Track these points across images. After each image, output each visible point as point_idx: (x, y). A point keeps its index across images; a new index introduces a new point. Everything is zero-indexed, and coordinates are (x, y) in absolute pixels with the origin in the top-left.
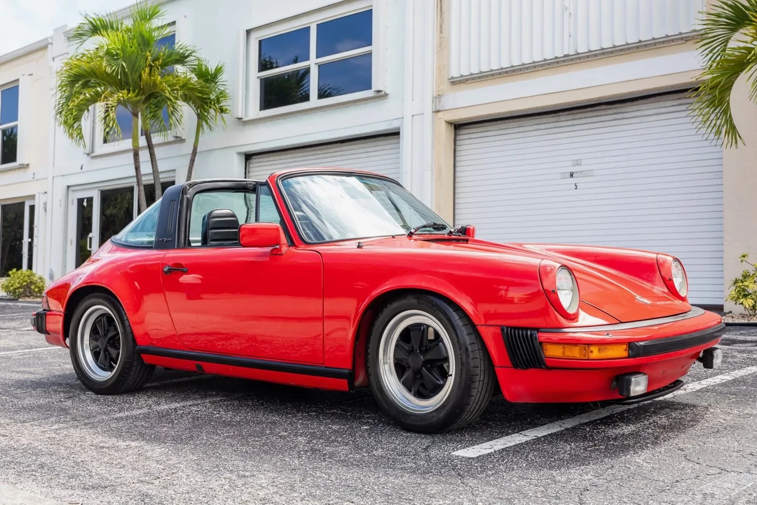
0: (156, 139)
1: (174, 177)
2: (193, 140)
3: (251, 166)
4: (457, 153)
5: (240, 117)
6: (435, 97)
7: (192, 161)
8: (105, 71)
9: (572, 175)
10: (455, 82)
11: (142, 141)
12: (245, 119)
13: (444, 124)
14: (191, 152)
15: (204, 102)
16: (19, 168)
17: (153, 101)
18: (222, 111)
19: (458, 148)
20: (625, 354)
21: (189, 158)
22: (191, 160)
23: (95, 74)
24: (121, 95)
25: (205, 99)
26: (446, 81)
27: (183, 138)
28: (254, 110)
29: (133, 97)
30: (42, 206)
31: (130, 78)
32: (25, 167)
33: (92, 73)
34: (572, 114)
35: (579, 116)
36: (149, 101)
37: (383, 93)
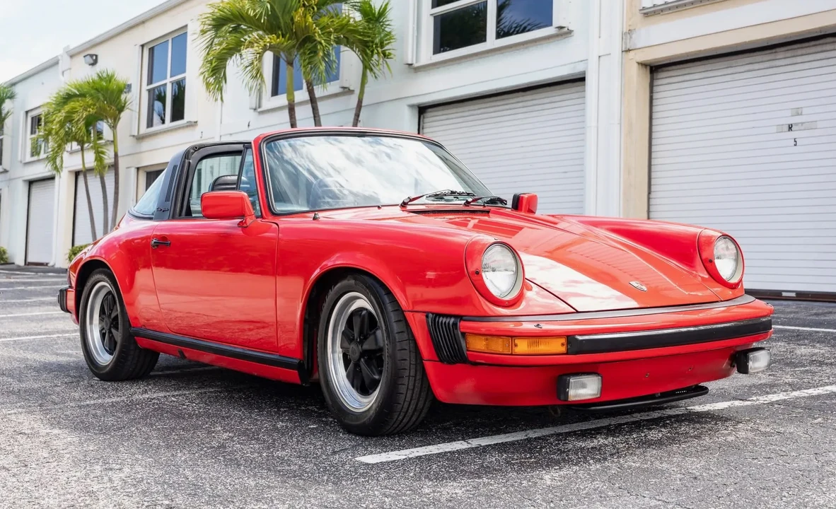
0: (319, 92)
2: (359, 92)
3: (426, 120)
4: (655, 102)
5: (410, 62)
6: (626, 33)
7: (357, 116)
8: (247, 13)
9: (790, 128)
10: (649, 13)
11: (302, 96)
12: (416, 65)
13: (636, 65)
14: (356, 105)
15: (366, 46)
16: (187, 126)
17: (309, 45)
18: (385, 55)
19: (655, 96)
20: (563, 349)
21: (353, 112)
22: (355, 115)
23: (242, 17)
24: (268, 40)
25: (367, 42)
26: (638, 13)
27: (351, 89)
28: (426, 54)
29: (283, 42)
30: (209, 170)
31: (281, 20)
32: (193, 124)
33: (240, 17)
34: (791, 49)
35: (800, 52)
36: (304, 45)
37: (565, 30)
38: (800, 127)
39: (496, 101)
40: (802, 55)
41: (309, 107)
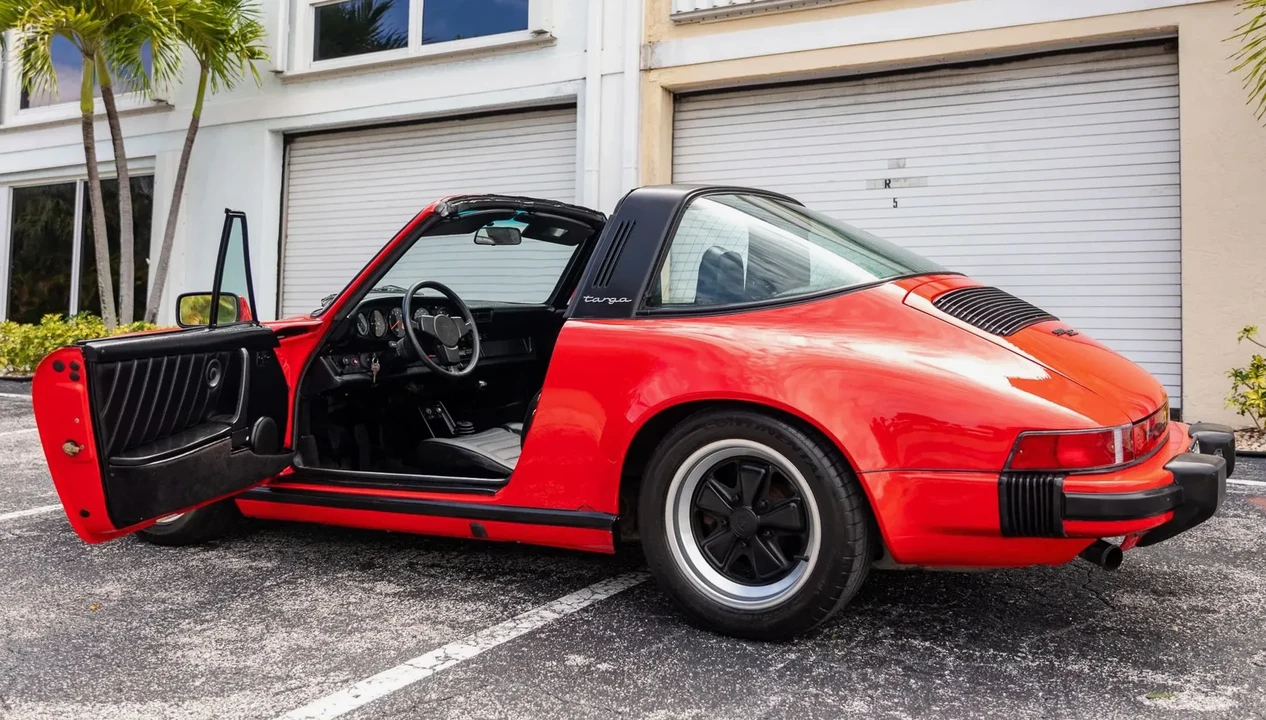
0: (123, 102)
1: (153, 168)
2: (192, 107)
3: (293, 153)
5: (279, 69)
6: (645, 46)
7: (190, 141)
9: (887, 184)
10: (682, 21)
11: (99, 106)
12: (288, 73)
13: (660, 91)
14: (187, 125)
15: (218, 39)
17: (124, 30)
18: (252, 54)
19: (678, 134)
21: (184, 136)
22: (187, 139)
24: (63, 14)
25: (221, 32)
26: (666, 18)
27: (170, 102)
28: (303, 59)
29: (87, 20)
34: (888, 82)
35: (900, 86)
36: (117, 29)
37: (548, 35)
38: (902, 183)
39: (416, 130)
40: (903, 90)
41: (106, 124)
